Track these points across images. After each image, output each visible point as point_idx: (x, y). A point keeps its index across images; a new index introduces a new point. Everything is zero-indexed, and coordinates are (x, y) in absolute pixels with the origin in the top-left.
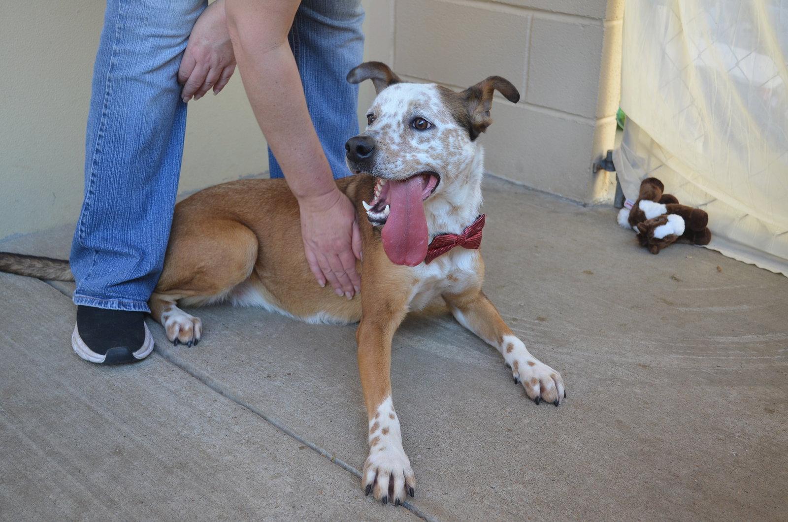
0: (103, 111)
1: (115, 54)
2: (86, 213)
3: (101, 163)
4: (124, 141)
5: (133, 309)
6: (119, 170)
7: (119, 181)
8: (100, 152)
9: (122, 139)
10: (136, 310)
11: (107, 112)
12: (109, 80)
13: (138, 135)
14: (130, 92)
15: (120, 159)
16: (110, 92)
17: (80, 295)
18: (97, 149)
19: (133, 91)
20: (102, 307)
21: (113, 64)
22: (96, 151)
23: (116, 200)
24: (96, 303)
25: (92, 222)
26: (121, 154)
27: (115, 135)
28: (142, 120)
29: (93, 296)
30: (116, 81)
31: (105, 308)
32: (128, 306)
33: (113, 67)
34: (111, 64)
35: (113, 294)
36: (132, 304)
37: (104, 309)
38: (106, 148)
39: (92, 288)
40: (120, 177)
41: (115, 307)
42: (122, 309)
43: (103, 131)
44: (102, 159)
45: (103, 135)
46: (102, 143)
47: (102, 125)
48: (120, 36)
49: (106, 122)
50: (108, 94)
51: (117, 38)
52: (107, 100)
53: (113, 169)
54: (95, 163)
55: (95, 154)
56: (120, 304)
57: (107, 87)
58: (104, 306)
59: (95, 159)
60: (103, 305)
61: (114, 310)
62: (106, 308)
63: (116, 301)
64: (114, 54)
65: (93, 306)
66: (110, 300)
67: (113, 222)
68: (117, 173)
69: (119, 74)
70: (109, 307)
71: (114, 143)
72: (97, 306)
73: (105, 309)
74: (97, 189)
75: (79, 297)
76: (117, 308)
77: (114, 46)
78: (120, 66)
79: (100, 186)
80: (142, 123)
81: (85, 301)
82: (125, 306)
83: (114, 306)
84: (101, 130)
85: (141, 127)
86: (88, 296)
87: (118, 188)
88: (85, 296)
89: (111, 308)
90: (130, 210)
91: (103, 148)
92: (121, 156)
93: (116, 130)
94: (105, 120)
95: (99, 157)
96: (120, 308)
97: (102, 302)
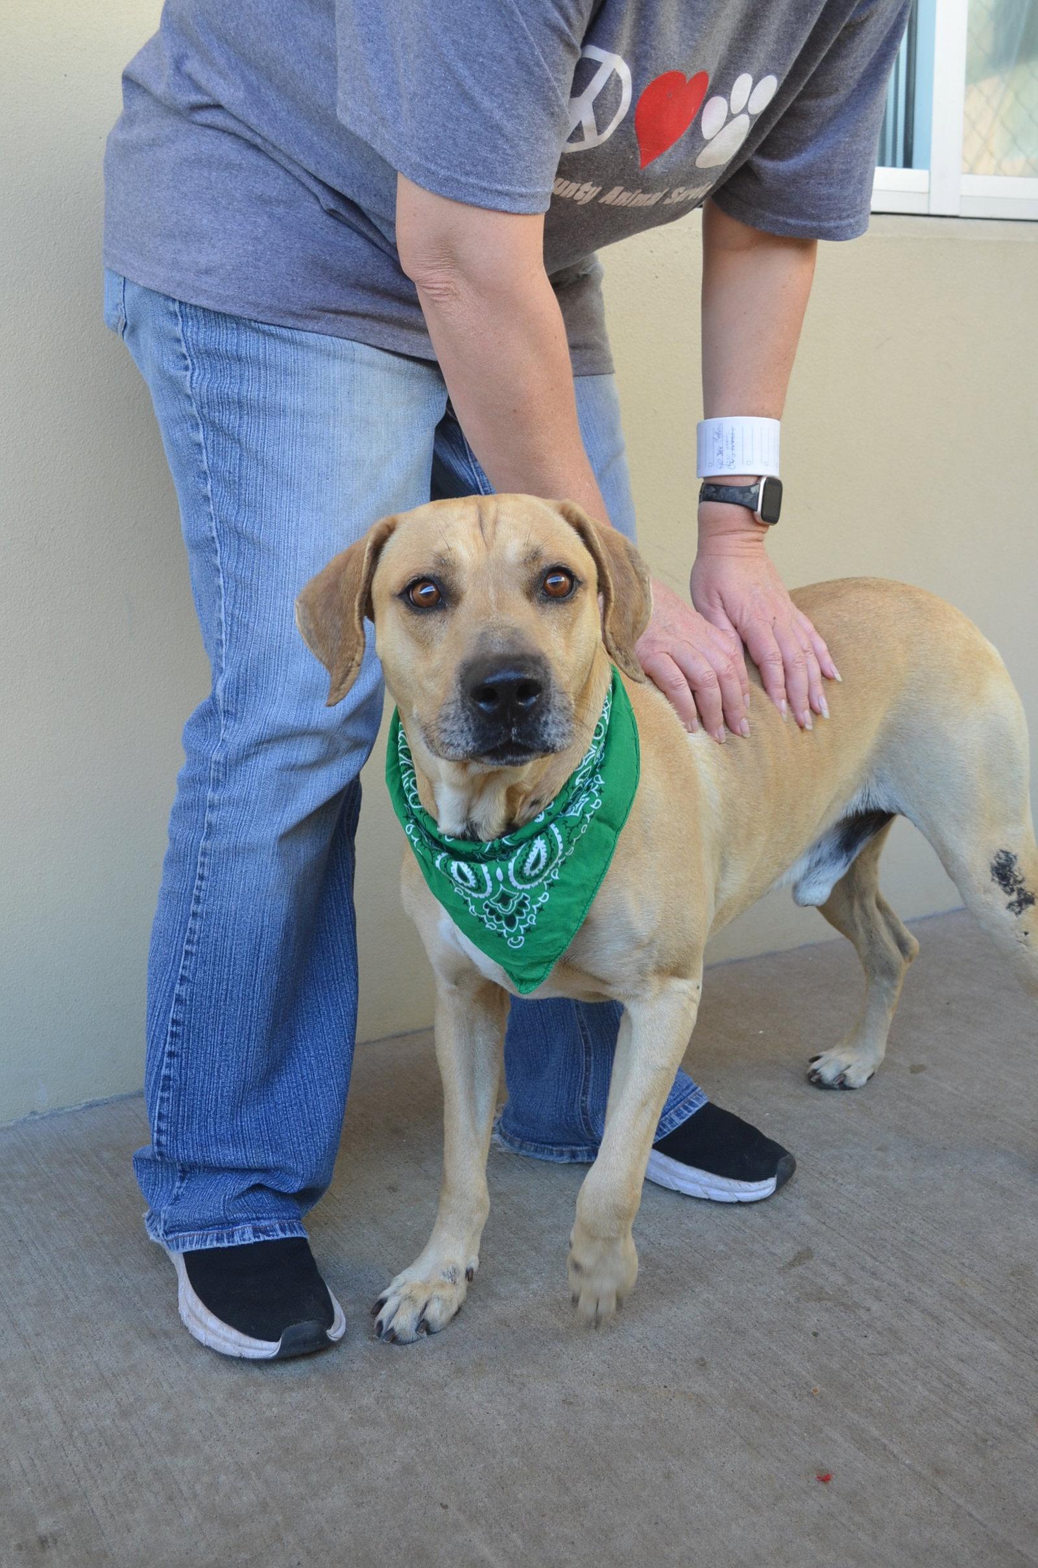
0: (193, 907)
1: (212, 807)
2: (166, 1095)
3: (191, 1000)
4: (230, 960)
5: (282, 1235)
6: (222, 1012)
7: (223, 1030)
8: (189, 981)
9: (228, 956)
10: (287, 1236)
11: (199, 910)
12: (204, 854)
13: (255, 949)
14: (242, 872)
15: (224, 993)
16: (206, 873)
17: (176, 1234)
18: (182, 976)
19: (246, 871)
20: (226, 1244)
21: (210, 825)
22: (181, 980)
23: (217, 1065)
24: (212, 1241)
25: (178, 1110)
26: (225, 983)
27: (215, 949)
28: (263, 922)
29: (201, 1229)
30: (217, 854)
31: (231, 1244)
32: (271, 1231)
33: (211, 831)
34: (206, 825)
35: (240, 1215)
36: (277, 1226)
37: (229, 1247)
38: (199, 974)
39: (197, 1216)
40: (224, 1023)
41: (250, 1238)
42: (262, 1239)
43: (193, 944)
44: (192, 993)
45: (194, 951)
46: (192, 965)
47: (191, 933)
48: (218, 776)
49: (197, 927)
50: (202, 878)
51: (214, 779)
52: (199, 889)
53: (212, 1010)
54: (179, 1000)
55: (177, 986)
56: (256, 1231)
57: (199, 866)
58: (229, 1242)
59: (178, 995)
60: (226, 1240)
61: (248, 1244)
62: (233, 1245)
63: (248, 1229)
64: (210, 807)
65: (208, 1247)
66: (237, 1228)
67: (215, 1113)
68: (220, 1016)
69: (222, 842)
70: (237, 1241)
71: (214, 964)
72: (215, 1245)
73: (232, 1247)
74: (185, 1046)
75: (176, 1239)
76: (253, 1240)
77: (210, 794)
78: (222, 827)
79: (189, 1039)
80: (262, 927)
81: (191, 1243)
82: (265, 1232)
83: (246, 1236)
84: (189, 942)
85: (261, 934)
86: (192, 1233)
87: (221, 1043)
88: (186, 1234)
89: (243, 1243)
90: (244, 1085)
91: (194, 975)
92: (225, 987)
93: (216, 941)
94: (196, 925)
95: (187, 989)
96: (259, 1237)
97: (223, 1236)
